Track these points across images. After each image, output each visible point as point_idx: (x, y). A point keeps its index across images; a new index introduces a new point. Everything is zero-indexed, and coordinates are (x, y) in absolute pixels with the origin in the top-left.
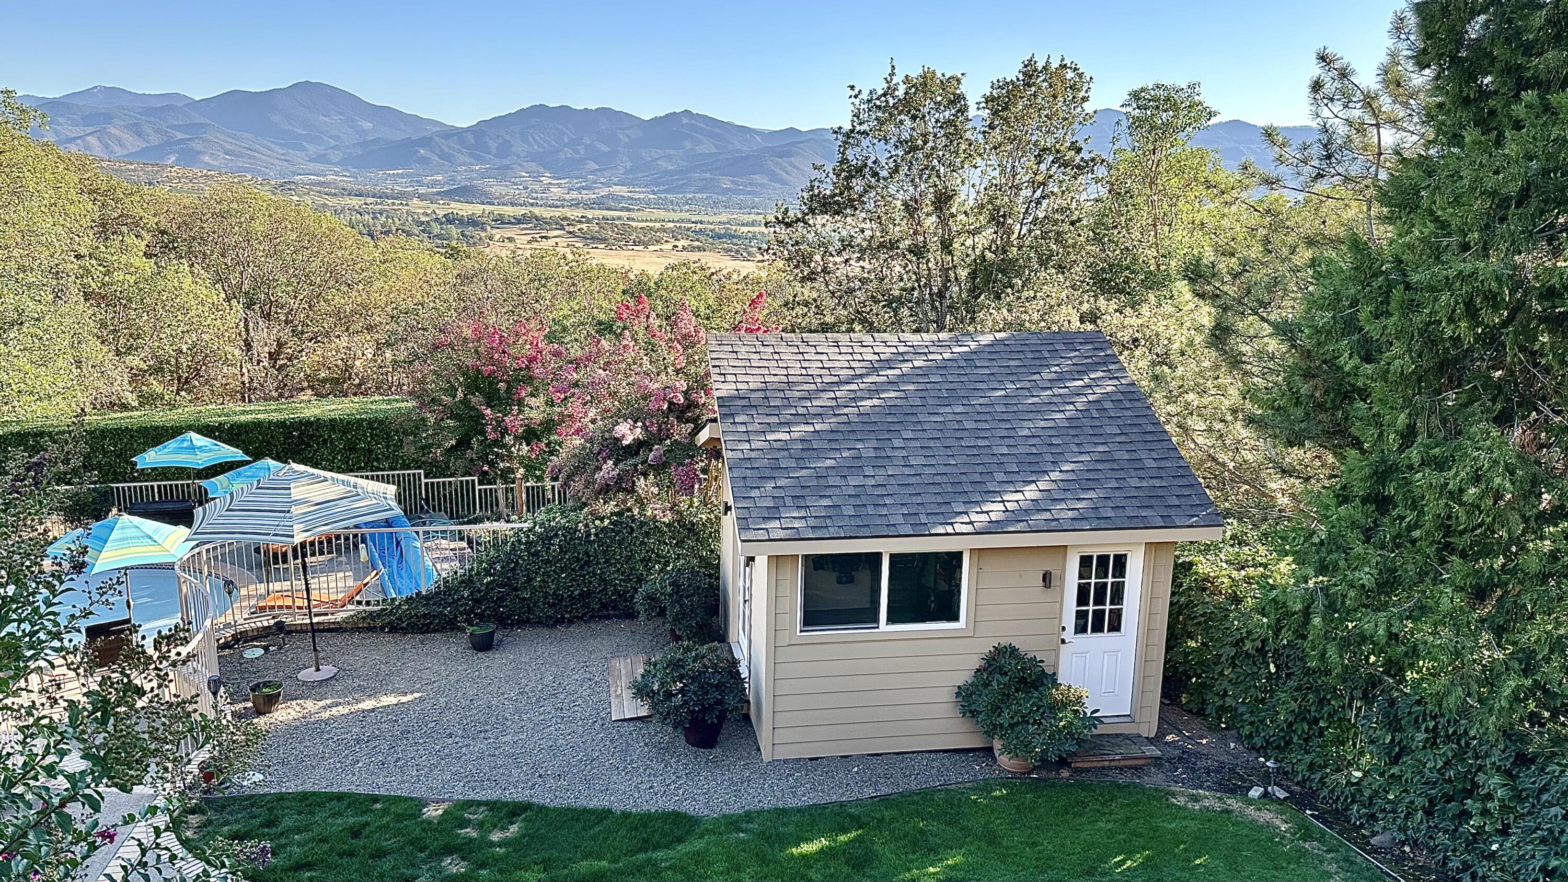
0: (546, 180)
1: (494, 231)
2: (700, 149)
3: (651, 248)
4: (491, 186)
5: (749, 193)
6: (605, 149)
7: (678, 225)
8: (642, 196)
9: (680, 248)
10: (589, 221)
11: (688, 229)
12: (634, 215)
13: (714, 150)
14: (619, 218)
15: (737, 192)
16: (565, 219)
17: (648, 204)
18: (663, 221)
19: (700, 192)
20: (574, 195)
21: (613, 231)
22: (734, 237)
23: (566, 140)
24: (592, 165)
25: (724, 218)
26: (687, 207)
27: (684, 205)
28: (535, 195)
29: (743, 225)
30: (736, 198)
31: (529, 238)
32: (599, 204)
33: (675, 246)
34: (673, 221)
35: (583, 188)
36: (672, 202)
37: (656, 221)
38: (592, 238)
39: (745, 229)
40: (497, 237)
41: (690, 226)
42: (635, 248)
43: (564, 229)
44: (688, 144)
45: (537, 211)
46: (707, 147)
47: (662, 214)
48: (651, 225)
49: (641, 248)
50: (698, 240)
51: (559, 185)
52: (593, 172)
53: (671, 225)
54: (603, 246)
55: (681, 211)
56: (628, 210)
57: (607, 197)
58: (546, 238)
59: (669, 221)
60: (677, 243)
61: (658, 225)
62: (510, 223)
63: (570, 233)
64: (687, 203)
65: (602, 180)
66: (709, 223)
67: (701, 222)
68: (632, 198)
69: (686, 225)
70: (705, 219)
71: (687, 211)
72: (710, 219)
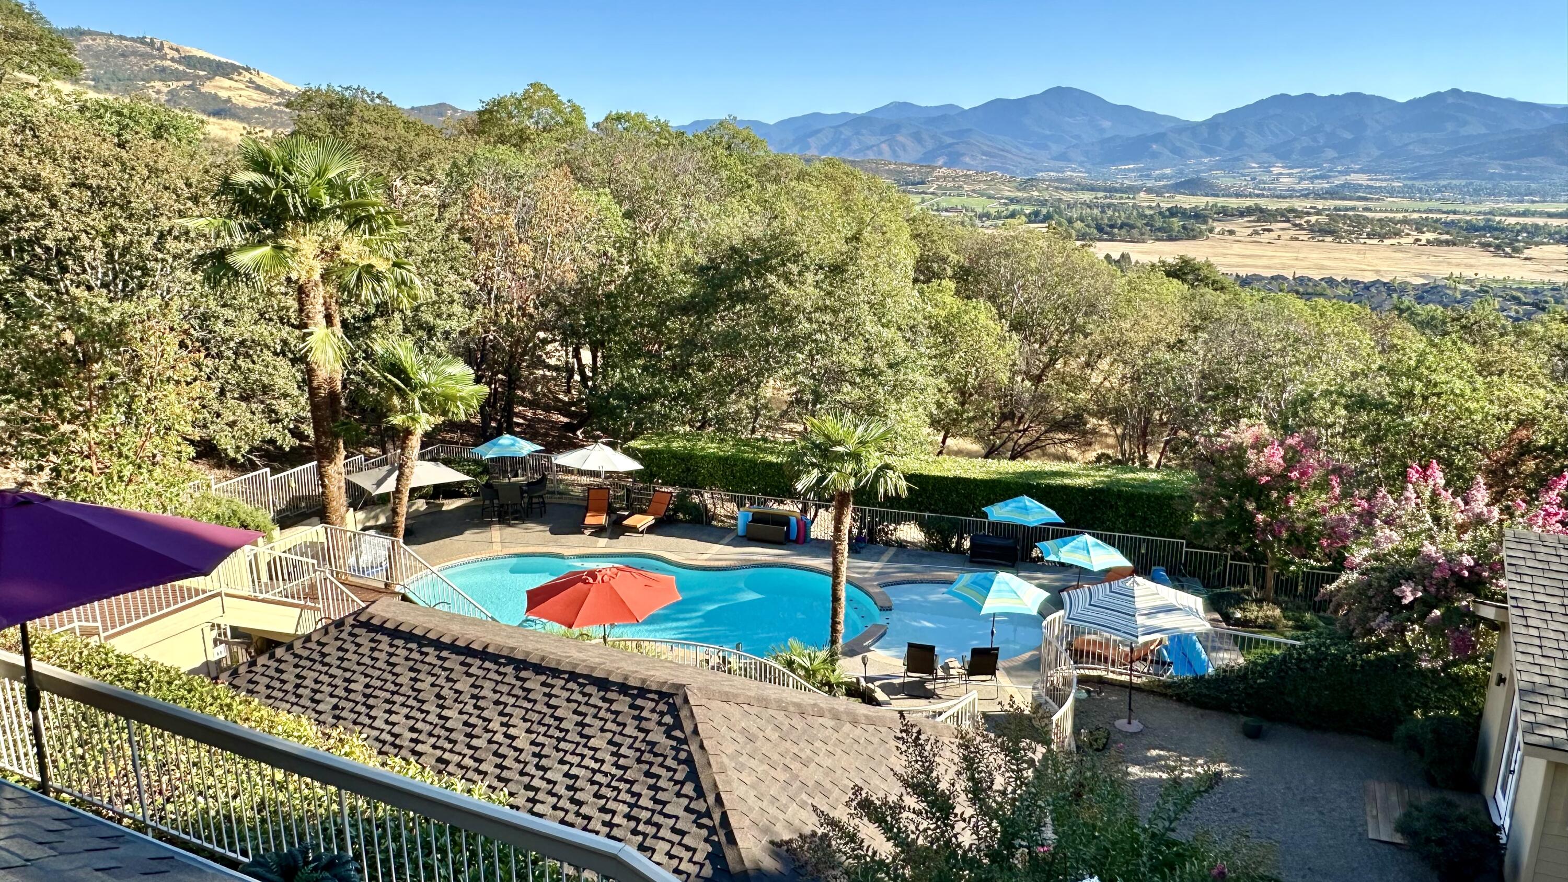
0: (1276, 170)
1: (1215, 224)
2: (1464, 131)
3: (1387, 242)
4: (1217, 178)
5: (1526, 178)
6: (1348, 136)
7: (1424, 216)
8: (1384, 184)
9: (1424, 242)
10: (1318, 213)
11: (1437, 221)
12: (1370, 204)
13: (1483, 131)
14: (1354, 209)
15: (1509, 178)
16: (1292, 210)
17: (1392, 192)
18: (1406, 211)
19: (1457, 177)
20: (1305, 185)
21: (1344, 224)
22: (1496, 229)
23: (1305, 129)
24: (1331, 153)
25: (1487, 206)
26: (1439, 195)
27: (1435, 192)
28: (1262, 186)
29: (1511, 215)
30: (1504, 184)
31: (1250, 231)
32: (1332, 194)
33: (1417, 240)
34: (1419, 211)
35: (1316, 177)
36: (1420, 190)
37: (1397, 211)
38: (1320, 231)
39: (1512, 220)
40: (1217, 230)
41: (1439, 216)
42: (1368, 241)
43: (1288, 221)
44: (1450, 126)
45: (1263, 203)
46: (1475, 128)
47: (1404, 202)
48: (1391, 215)
49: (1375, 241)
50: (1447, 233)
51: (1290, 175)
52: (1331, 161)
53: (1416, 216)
54: (1330, 239)
55: (1430, 200)
56: (1365, 199)
57: (1343, 186)
58: (1269, 230)
59: (1414, 211)
60: (1420, 236)
61: (1399, 216)
62: (1233, 215)
63: (1295, 225)
64: (1439, 191)
65: (1339, 168)
66: (1465, 213)
67: (1455, 212)
68: (1372, 187)
69: (1434, 216)
70: (1461, 208)
71: (1439, 200)
72: (1468, 209)
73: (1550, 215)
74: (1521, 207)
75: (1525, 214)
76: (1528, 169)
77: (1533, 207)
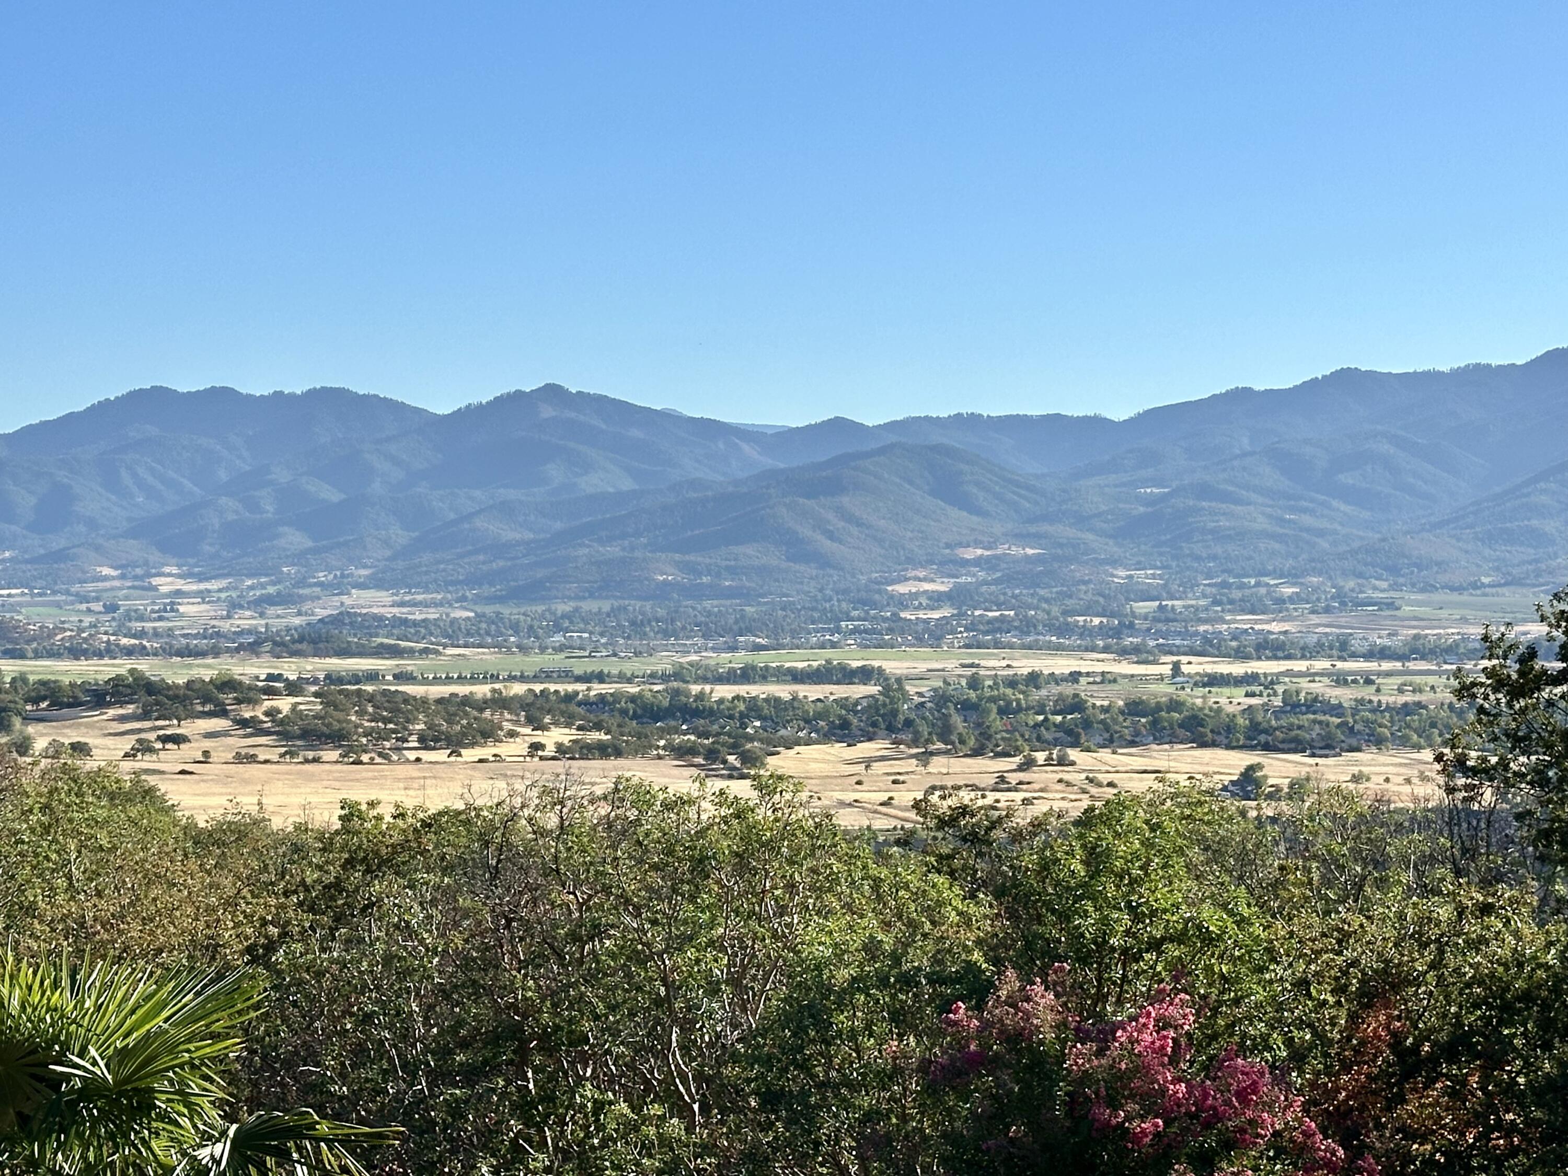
0: (166, 585)
1: (33, 729)
2: (589, 484)
3: (470, 754)
4: (15, 607)
5: (729, 593)
6: (331, 495)
7: (538, 688)
8: (432, 614)
9: (550, 750)
10: (292, 689)
11: (569, 698)
12: (409, 665)
13: (627, 484)
14: (375, 676)
15: (696, 592)
16: (228, 685)
17: (452, 634)
18: (495, 678)
19: (591, 596)
20: (245, 620)
21: (361, 713)
22: (697, 713)
23: (223, 477)
24: (295, 540)
25: (663, 662)
26: (558, 638)
27: (550, 631)
28: (137, 625)
29: (719, 679)
30: (693, 609)
31: (128, 742)
33: (536, 746)
34: (523, 679)
35: (270, 600)
36: (515, 628)
37: (476, 679)
38: (307, 734)
39: (726, 691)
40: (41, 744)
41: (570, 688)
42: (425, 755)
43: (222, 713)
44: (556, 472)
45: (148, 668)
46: (607, 477)
47: (491, 659)
48: (464, 689)
49: (441, 755)
50: (598, 727)
51: (203, 596)
52: (298, 557)
53: (518, 689)
54: (334, 755)
55: (543, 649)
56: (396, 652)
57: (337, 620)
58: (179, 739)
59: (512, 678)
60: (540, 737)
61: (482, 690)
62: (75, 704)
63: (244, 723)
64: (558, 628)
65: (321, 576)
66: (623, 678)
67: (601, 678)
68: (404, 622)
69: (560, 687)
70: (613, 667)
71: (560, 649)
72: (629, 667)
73: (797, 677)
74: (739, 659)
75: (746, 675)
76: (732, 571)
77: (761, 659)
